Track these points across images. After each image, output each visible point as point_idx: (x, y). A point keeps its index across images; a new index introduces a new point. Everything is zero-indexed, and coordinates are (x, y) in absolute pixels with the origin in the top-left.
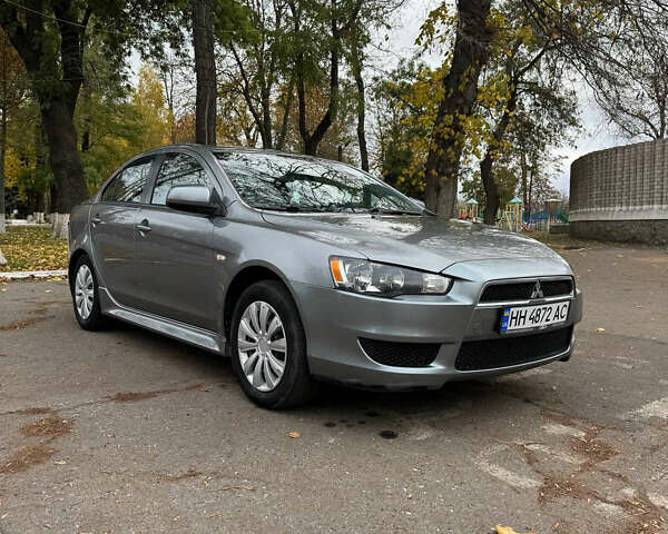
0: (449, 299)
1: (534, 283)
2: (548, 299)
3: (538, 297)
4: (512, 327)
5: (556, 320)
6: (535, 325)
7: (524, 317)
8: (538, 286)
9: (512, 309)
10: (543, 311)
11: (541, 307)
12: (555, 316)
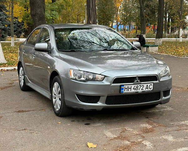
3: (137, 82)
6: (136, 91)
7: (131, 88)
8: (137, 78)
10: (140, 87)
12: (146, 88)
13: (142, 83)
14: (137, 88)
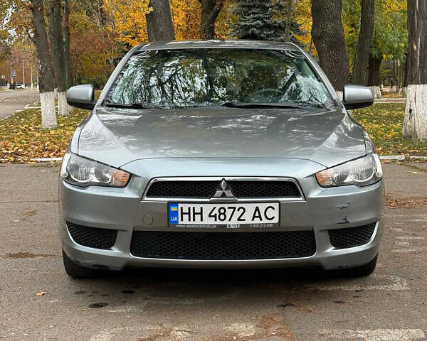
3: (224, 195)
4: (184, 222)
6: (219, 222)
7: (200, 214)
8: (224, 186)
9: (180, 206)
12: (254, 217)
13: (239, 200)
14: (220, 214)
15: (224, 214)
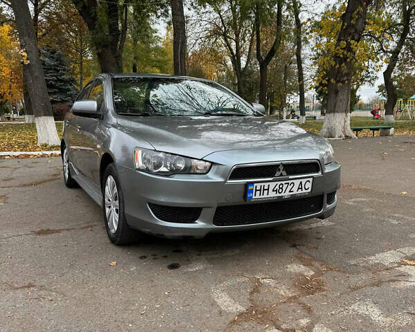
0: (208, 178)
1: (278, 166)
2: (290, 177)
3: (281, 175)
4: (257, 196)
5: (300, 191)
6: (278, 195)
7: (268, 190)
8: (281, 168)
9: (255, 185)
10: (285, 186)
11: (283, 182)
12: (299, 188)
14: (280, 188)
15: (282, 188)
